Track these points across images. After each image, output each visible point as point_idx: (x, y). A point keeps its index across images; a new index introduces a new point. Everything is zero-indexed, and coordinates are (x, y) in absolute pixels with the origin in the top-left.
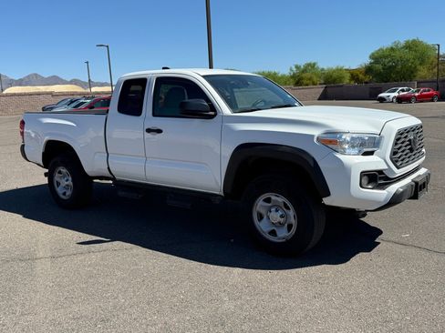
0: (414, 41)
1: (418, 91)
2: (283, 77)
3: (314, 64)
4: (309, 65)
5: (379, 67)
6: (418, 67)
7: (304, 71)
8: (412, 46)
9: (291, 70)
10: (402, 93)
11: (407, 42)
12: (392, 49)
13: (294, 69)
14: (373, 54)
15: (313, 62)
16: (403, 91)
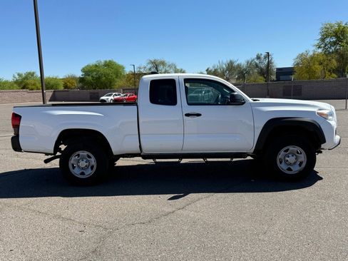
0: (110, 61)
1: (127, 95)
2: (6, 82)
3: (34, 73)
4: (29, 73)
5: (89, 78)
6: (116, 80)
7: (26, 78)
8: (109, 65)
9: (14, 77)
10: (116, 97)
11: (106, 62)
12: (96, 66)
13: (17, 76)
14: (83, 69)
15: (32, 71)
16: (116, 95)
